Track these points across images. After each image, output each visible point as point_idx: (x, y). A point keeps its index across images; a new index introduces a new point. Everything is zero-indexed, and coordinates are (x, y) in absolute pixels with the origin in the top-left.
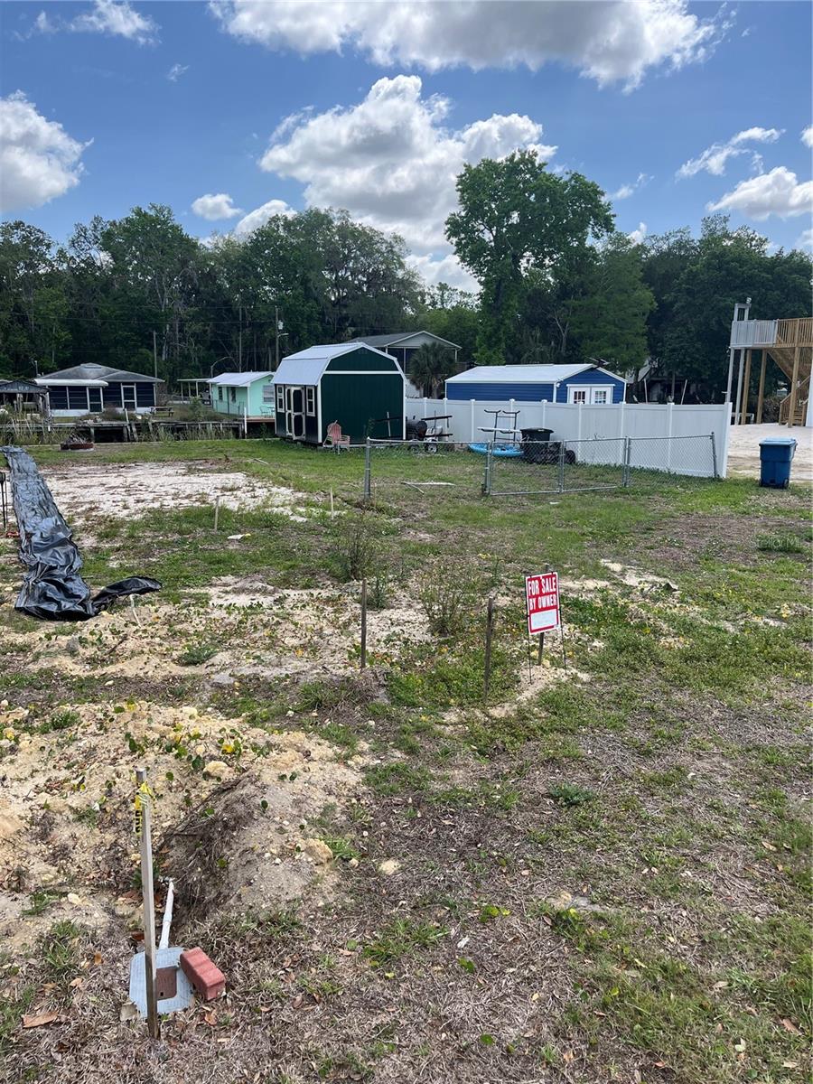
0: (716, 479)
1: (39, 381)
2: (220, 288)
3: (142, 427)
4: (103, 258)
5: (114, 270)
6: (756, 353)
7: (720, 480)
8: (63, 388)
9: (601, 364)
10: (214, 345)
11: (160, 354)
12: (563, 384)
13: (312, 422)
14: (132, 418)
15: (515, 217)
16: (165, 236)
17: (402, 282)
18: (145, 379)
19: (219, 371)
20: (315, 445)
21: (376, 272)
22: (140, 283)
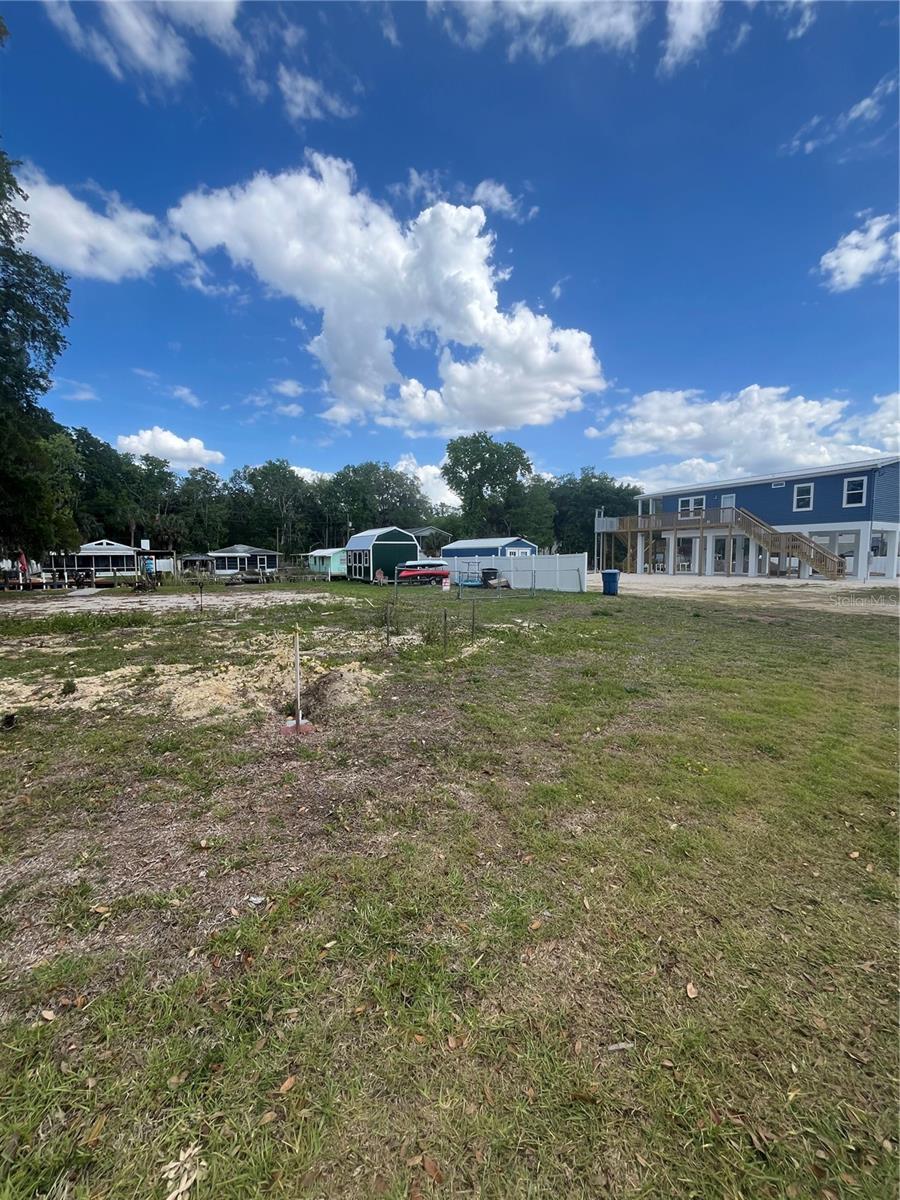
0: (581, 592)
1: (210, 554)
2: (316, 504)
3: (269, 580)
4: (248, 488)
5: (255, 494)
6: (609, 535)
7: (584, 593)
8: (224, 558)
9: (523, 537)
10: (311, 535)
11: (280, 541)
12: (504, 547)
13: (367, 570)
14: (264, 574)
15: (478, 467)
16: (285, 475)
17: (419, 501)
18: (272, 553)
19: (314, 549)
20: (368, 582)
21: (404, 495)
22: (269, 501)
